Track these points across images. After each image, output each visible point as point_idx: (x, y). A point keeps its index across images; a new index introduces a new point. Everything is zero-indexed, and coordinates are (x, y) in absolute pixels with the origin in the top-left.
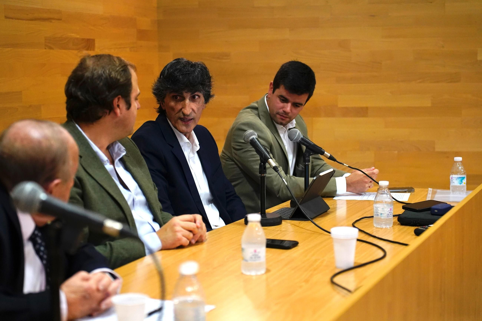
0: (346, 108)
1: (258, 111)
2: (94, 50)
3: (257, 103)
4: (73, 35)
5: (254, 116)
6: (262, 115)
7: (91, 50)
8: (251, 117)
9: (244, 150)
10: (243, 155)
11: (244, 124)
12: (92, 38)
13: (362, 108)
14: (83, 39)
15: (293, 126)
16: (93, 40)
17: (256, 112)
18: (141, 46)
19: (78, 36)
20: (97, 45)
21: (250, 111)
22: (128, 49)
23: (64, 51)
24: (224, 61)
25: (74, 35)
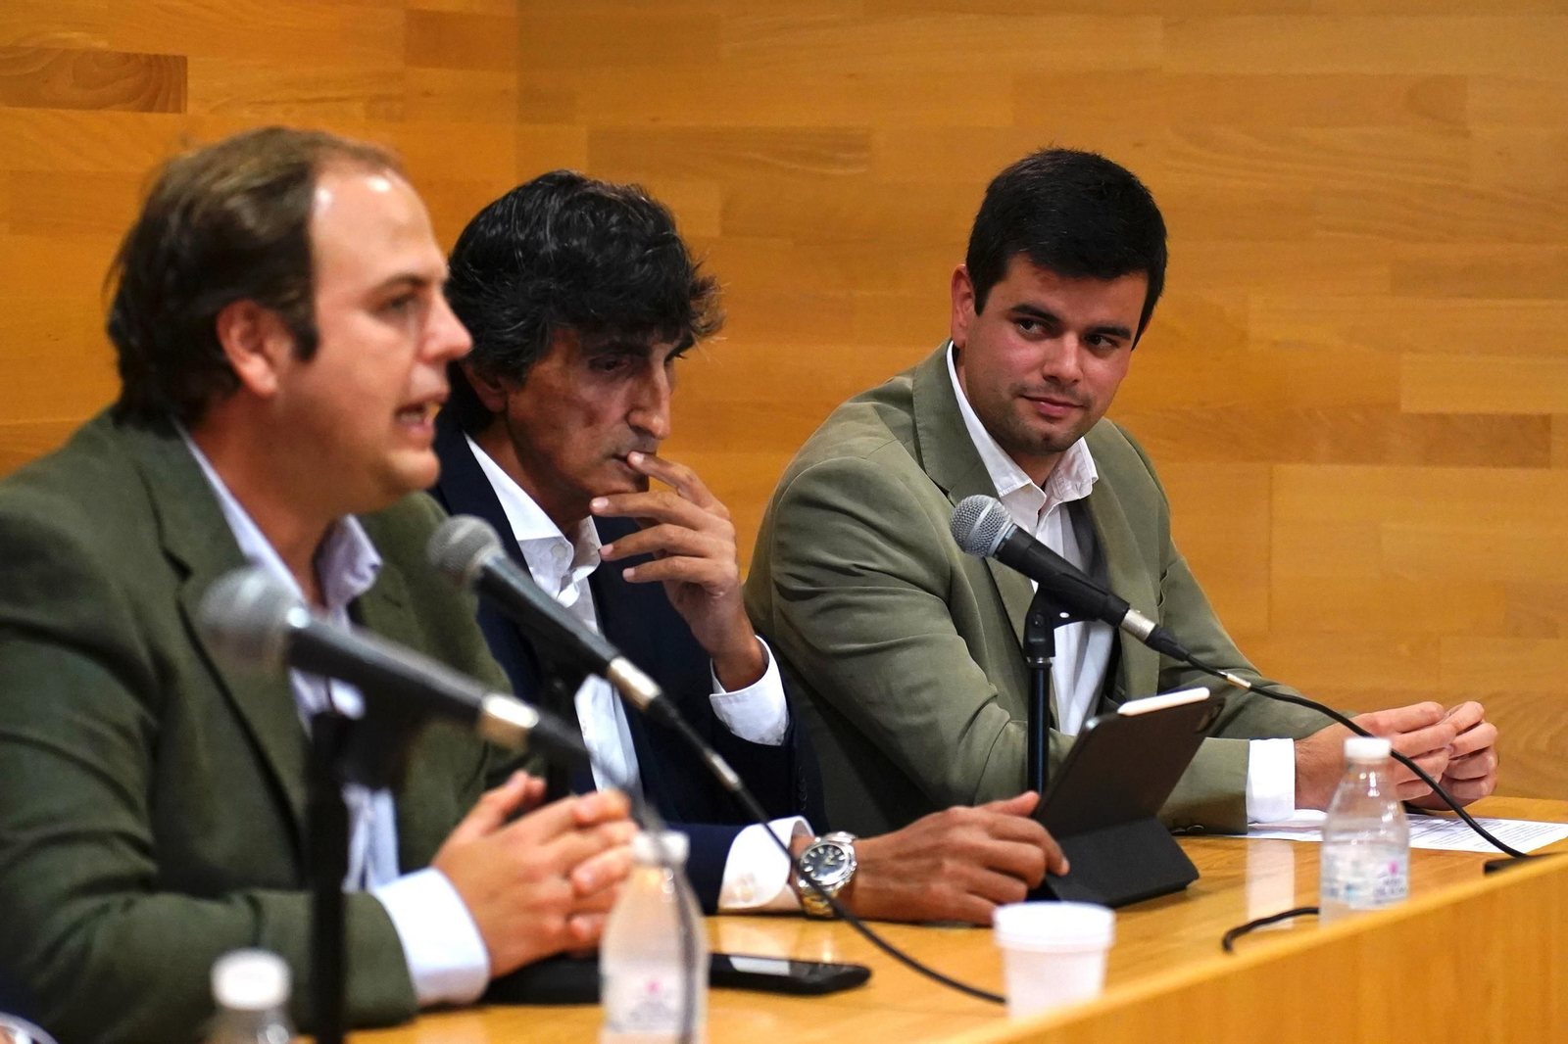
0: (1443, 418)
1: (911, 411)
2: (178, 108)
3: (912, 373)
4: (75, 35)
5: (883, 436)
6: (926, 428)
7: (164, 110)
8: (865, 439)
9: (822, 601)
10: (819, 624)
11: (826, 476)
12: (171, 51)
13: (1522, 421)
14: (127, 58)
15: (1080, 490)
16: (181, 62)
17: (902, 416)
18: (428, 94)
19: (102, 44)
20: (195, 83)
21: (872, 413)
22: (357, 109)
23: (24, 111)
24: (837, 171)
25: (79, 38)
